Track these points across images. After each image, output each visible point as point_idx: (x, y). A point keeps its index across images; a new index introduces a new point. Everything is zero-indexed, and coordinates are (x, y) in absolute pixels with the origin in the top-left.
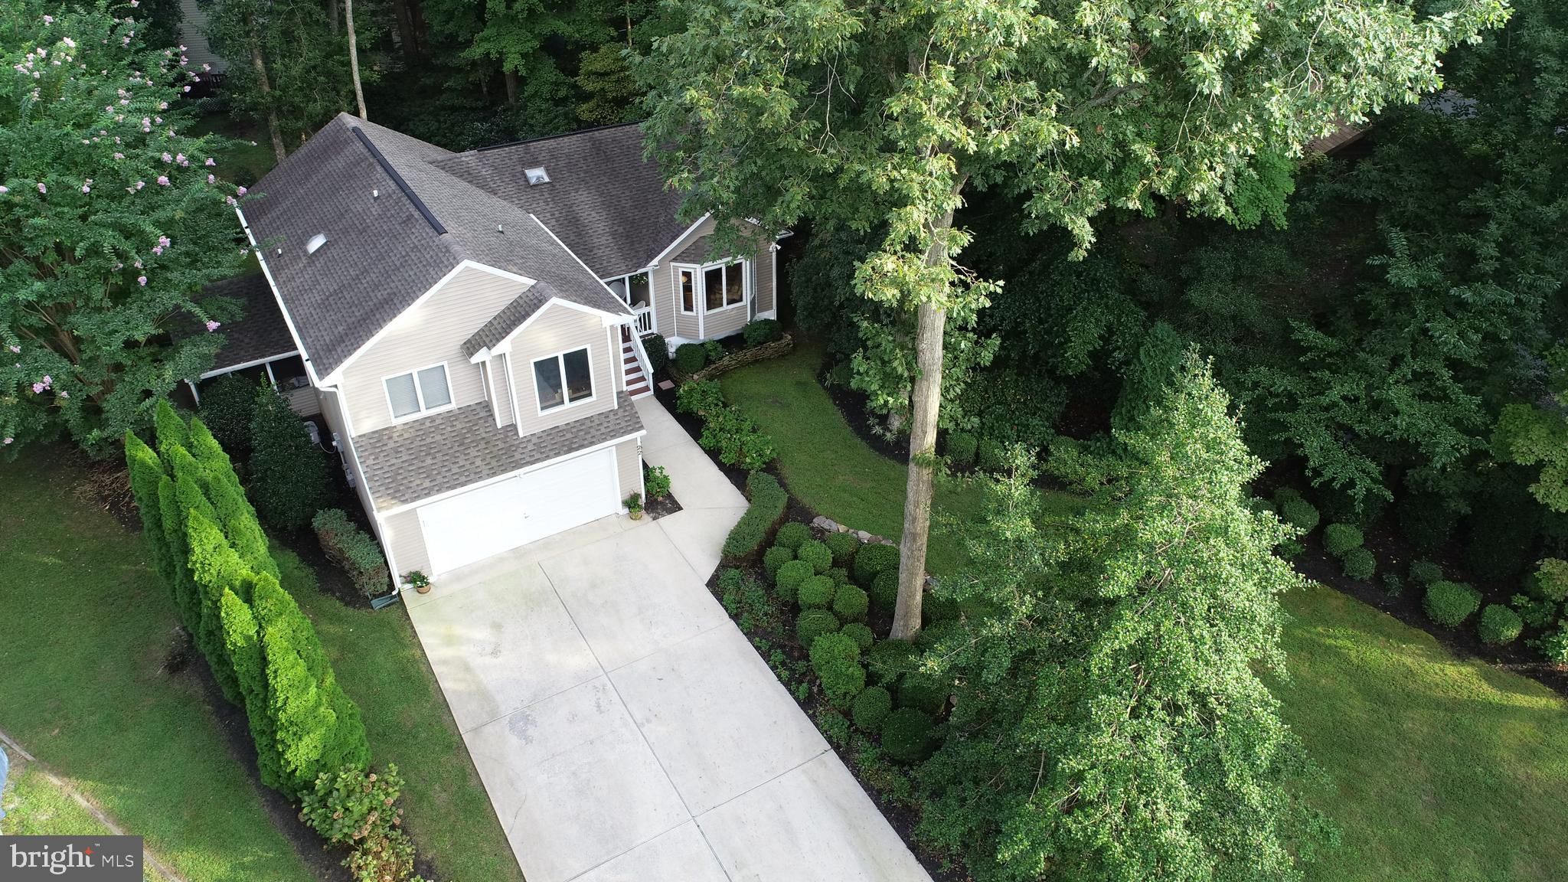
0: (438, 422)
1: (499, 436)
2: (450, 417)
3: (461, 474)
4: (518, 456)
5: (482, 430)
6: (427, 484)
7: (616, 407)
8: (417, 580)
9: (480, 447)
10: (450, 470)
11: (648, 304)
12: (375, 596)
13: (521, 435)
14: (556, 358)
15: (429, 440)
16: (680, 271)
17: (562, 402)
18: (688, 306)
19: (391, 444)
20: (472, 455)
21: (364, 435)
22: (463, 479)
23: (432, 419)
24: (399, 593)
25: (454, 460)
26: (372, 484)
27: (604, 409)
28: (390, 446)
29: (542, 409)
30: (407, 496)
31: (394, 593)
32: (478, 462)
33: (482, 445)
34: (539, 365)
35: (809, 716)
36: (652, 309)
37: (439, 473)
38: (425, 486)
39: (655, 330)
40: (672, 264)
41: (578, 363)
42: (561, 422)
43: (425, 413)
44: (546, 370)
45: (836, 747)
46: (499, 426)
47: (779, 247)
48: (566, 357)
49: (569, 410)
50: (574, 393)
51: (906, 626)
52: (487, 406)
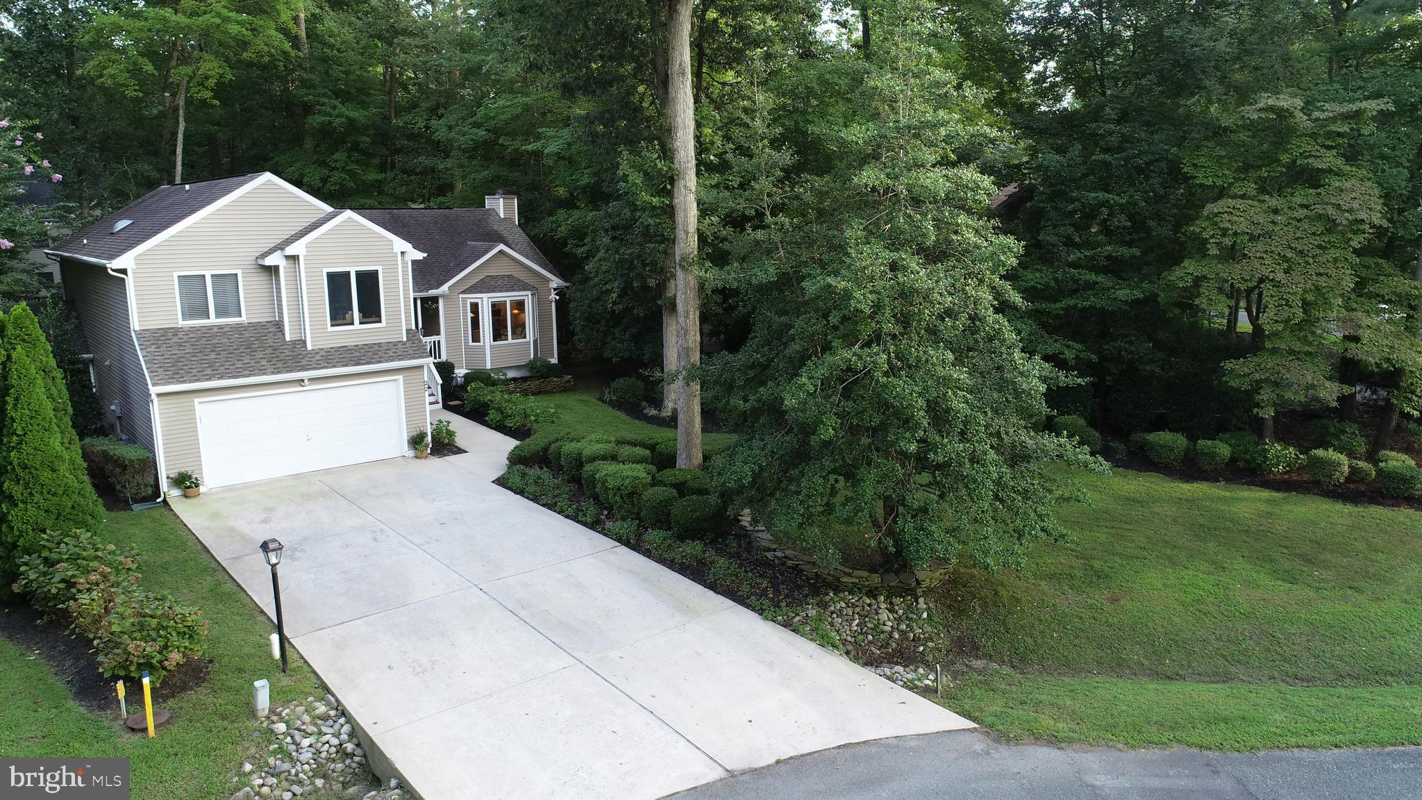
0: (225, 330)
1: (286, 347)
2: (239, 328)
3: (245, 369)
4: (304, 362)
5: (270, 340)
6: (209, 371)
7: (405, 339)
8: (185, 482)
9: (267, 352)
10: (234, 365)
11: (438, 334)
12: (136, 501)
13: (309, 347)
14: (348, 274)
15: (214, 341)
16: (469, 301)
17: (352, 324)
18: (476, 338)
19: (175, 339)
20: (258, 356)
21: (148, 330)
22: (248, 372)
23: (220, 327)
24: (165, 501)
25: (238, 358)
26: (149, 366)
27: (392, 338)
28: (173, 341)
29: (332, 326)
30: (185, 378)
31: (158, 500)
32: (264, 362)
33: (270, 351)
34: (332, 277)
35: (599, 532)
36: (442, 338)
37: (222, 366)
38: (206, 373)
39: (444, 358)
40: (461, 296)
41: (369, 282)
42: (350, 342)
43: (213, 320)
44: (337, 282)
45: (627, 544)
46: (288, 339)
47: (557, 298)
48: (359, 274)
49: (357, 332)
50: (364, 317)
51: (689, 457)
52: (279, 326)
